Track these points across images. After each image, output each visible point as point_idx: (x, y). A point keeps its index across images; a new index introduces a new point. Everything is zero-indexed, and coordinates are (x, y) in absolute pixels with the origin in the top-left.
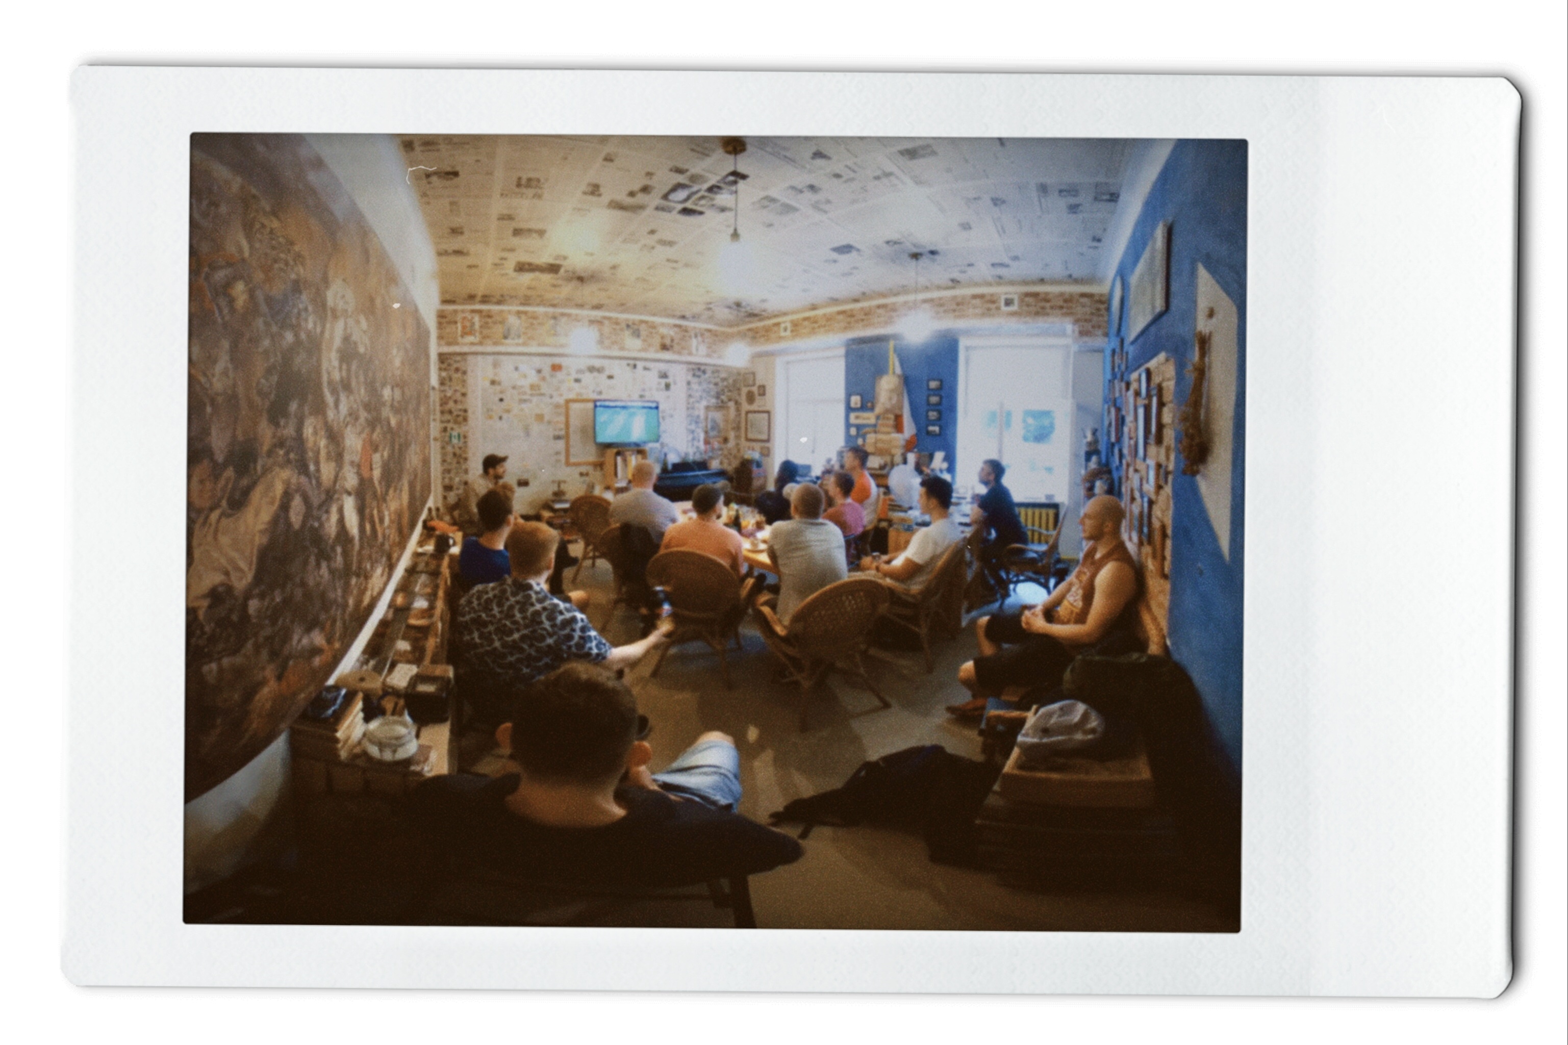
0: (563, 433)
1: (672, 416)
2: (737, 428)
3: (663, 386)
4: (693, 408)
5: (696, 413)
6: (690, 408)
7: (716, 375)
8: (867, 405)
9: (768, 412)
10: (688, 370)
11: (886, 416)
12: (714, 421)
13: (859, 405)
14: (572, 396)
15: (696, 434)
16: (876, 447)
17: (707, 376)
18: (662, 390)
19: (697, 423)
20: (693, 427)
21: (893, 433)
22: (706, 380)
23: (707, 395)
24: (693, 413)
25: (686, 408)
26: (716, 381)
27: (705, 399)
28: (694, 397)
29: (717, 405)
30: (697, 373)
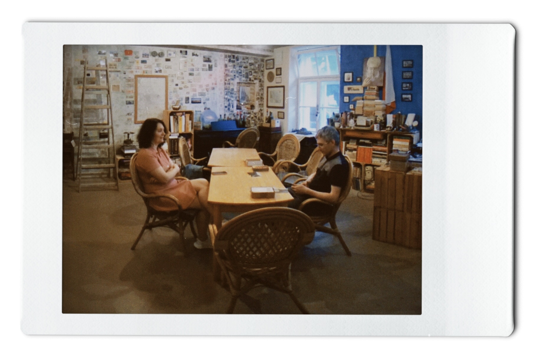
0: (133, 99)
1: (213, 89)
2: (262, 98)
3: (207, 67)
4: (229, 84)
5: (231, 87)
6: (227, 83)
7: (246, 61)
8: (357, 80)
9: (283, 87)
10: (226, 57)
11: (371, 87)
12: (244, 93)
13: (351, 80)
14: (140, 73)
15: (230, 102)
16: (363, 111)
17: (239, 61)
18: (207, 70)
19: (231, 93)
20: (229, 97)
21: (376, 99)
22: (238, 64)
23: (239, 75)
24: (229, 87)
25: (224, 83)
26: (246, 65)
27: (238, 77)
28: (230, 76)
29: (246, 82)
30: (232, 59)
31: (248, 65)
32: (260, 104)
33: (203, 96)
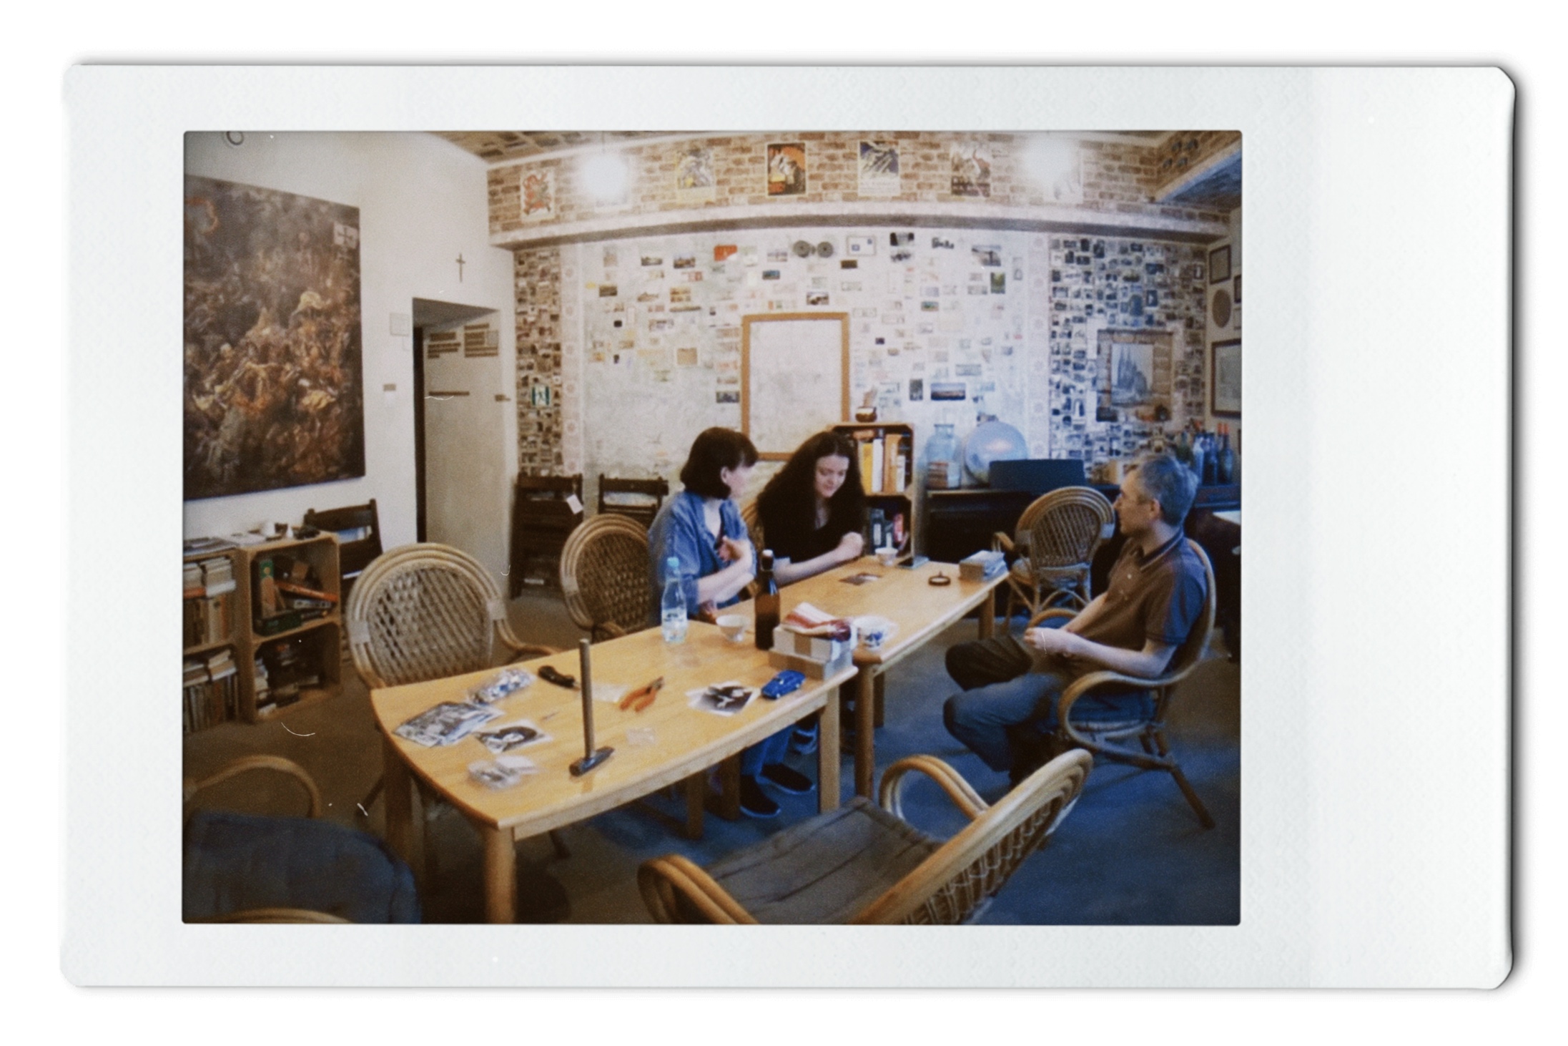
0: (734, 388)
1: (1010, 352)
2: (1197, 384)
3: (987, 281)
4: (1069, 335)
5: (1076, 345)
6: (1060, 331)
7: (1132, 257)
10: (1055, 245)
12: (1127, 365)
15: (1073, 395)
17: (1106, 259)
18: (985, 293)
19: (1076, 367)
20: (1066, 380)
22: (1103, 268)
23: (1107, 305)
24: (1068, 346)
25: (1047, 335)
26: (1133, 271)
27: (1101, 311)
28: (1072, 308)
29: (1135, 329)
30: (1079, 253)
31: (1140, 269)
32: (1190, 404)
33: (971, 378)
